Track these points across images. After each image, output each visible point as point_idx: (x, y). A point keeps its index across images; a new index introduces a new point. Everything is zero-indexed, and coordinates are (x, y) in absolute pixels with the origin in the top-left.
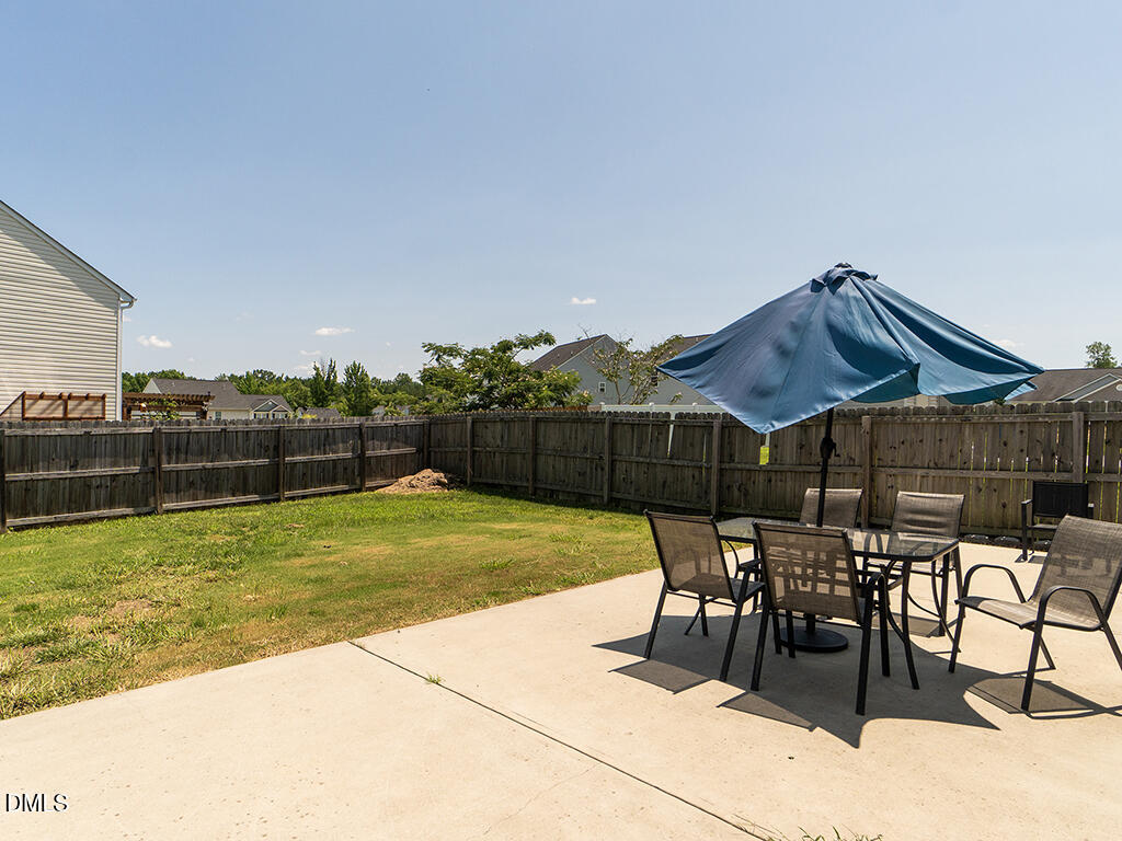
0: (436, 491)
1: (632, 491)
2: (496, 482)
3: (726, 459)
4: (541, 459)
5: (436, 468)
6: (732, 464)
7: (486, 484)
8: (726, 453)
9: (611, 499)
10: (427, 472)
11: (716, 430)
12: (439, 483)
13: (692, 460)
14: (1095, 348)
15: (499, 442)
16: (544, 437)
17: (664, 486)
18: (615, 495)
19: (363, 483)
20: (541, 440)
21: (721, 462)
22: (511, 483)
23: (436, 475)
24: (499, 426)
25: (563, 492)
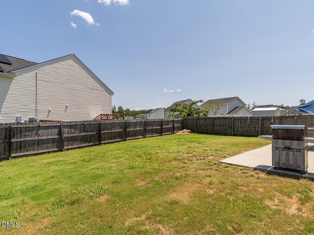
0: (189, 134)
1: (239, 132)
2: (203, 131)
3: (262, 125)
4: (215, 127)
5: (187, 129)
6: (264, 127)
7: (200, 132)
8: (262, 124)
9: (234, 134)
10: (185, 130)
11: (260, 120)
12: (189, 132)
13: (254, 126)
14: (302, 101)
15: (203, 123)
16: (216, 122)
17: (247, 131)
18: (234, 133)
19: (174, 132)
20: (215, 123)
21: (261, 126)
22: (206, 132)
23: (188, 130)
24: (203, 120)
25: (221, 133)
